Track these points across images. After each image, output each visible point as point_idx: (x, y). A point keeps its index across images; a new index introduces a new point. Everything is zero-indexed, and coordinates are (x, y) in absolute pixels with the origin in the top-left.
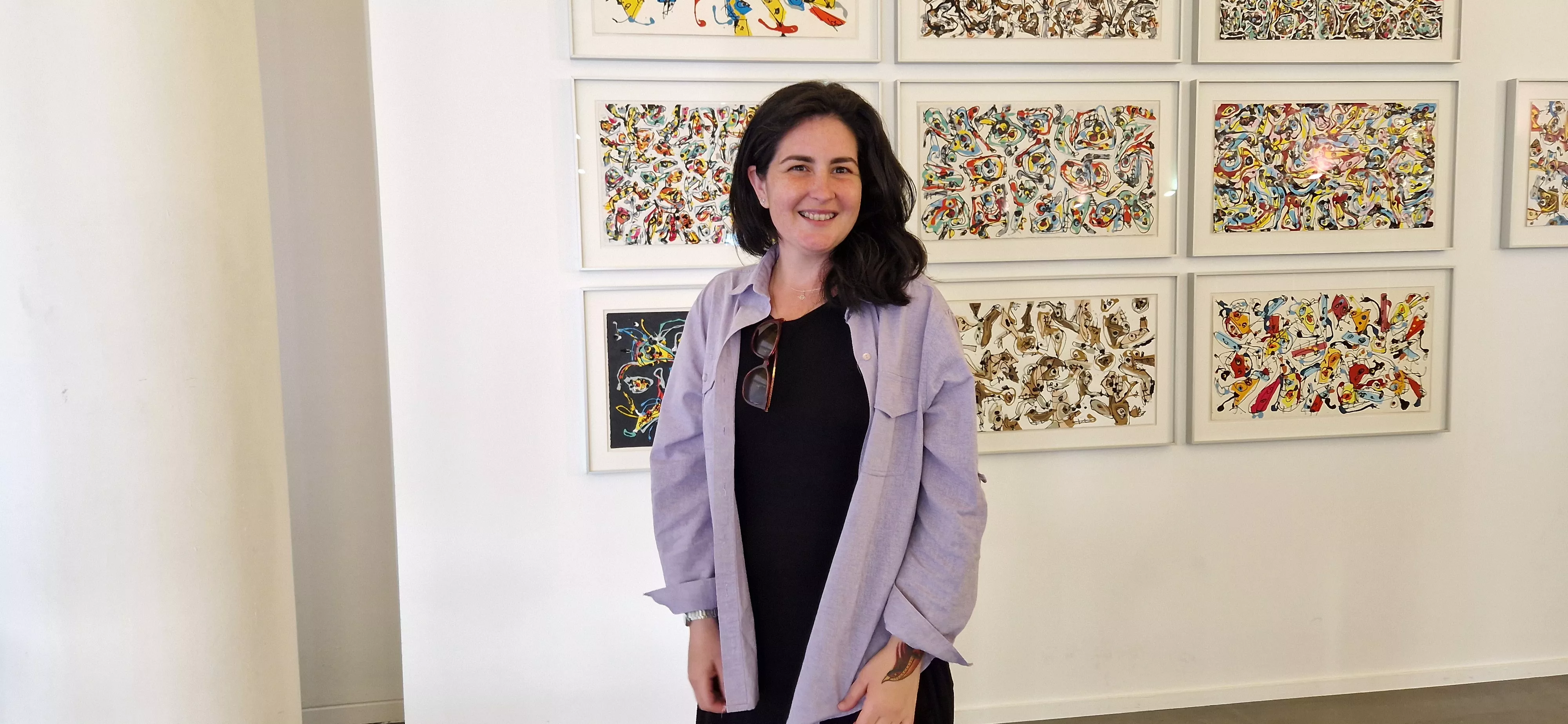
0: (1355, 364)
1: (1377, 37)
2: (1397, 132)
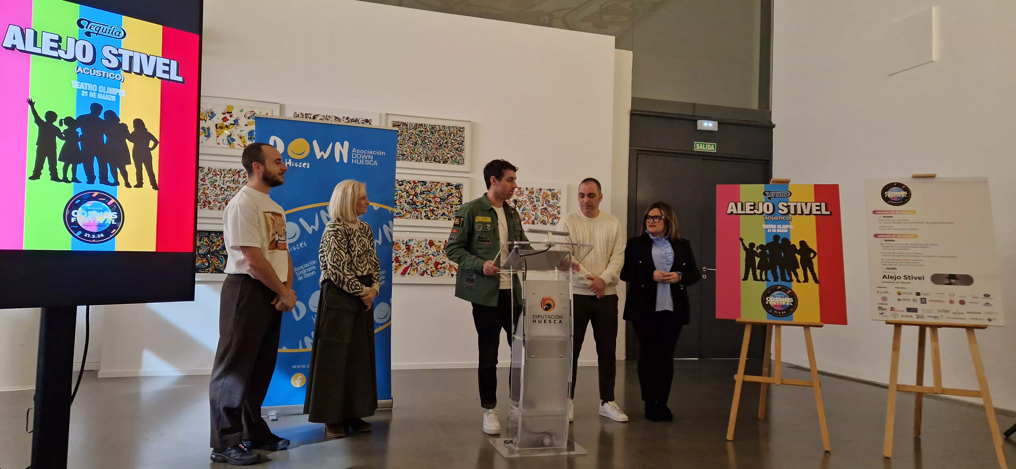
0: (436, 262)
1: (443, 163)
2: (450, 191)
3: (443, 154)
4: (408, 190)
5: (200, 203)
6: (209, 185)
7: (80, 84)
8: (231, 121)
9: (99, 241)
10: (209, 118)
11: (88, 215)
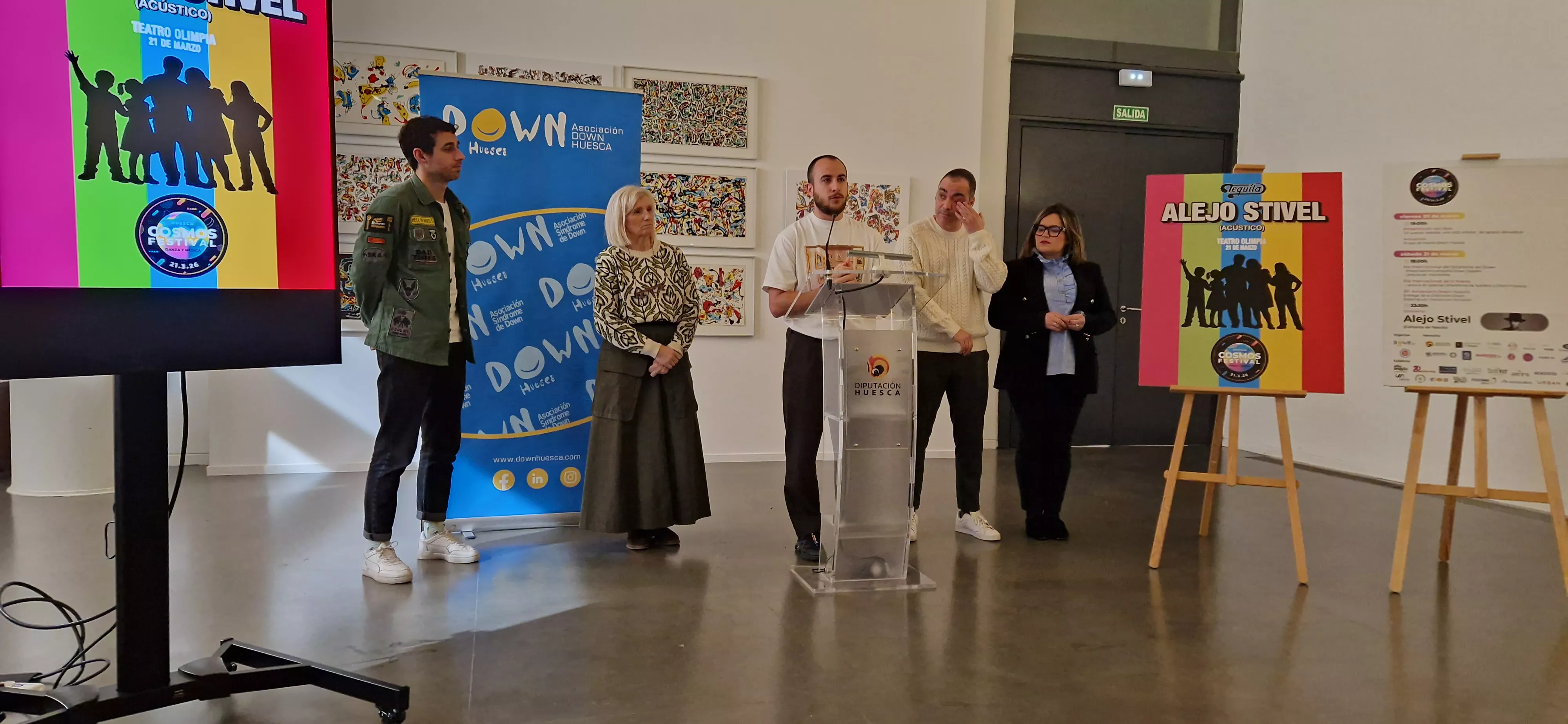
1: (714, 145)
2: (726, 190)
3: (713, 131)
4: (660, 190)
5: (342, 211)
6: (354, 184)
7: (145, 26)
8: (382, 81)
9: (192, 273)
10: (349, 77)
11: (172, 233)
